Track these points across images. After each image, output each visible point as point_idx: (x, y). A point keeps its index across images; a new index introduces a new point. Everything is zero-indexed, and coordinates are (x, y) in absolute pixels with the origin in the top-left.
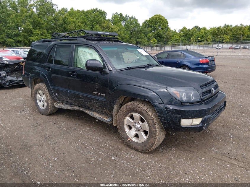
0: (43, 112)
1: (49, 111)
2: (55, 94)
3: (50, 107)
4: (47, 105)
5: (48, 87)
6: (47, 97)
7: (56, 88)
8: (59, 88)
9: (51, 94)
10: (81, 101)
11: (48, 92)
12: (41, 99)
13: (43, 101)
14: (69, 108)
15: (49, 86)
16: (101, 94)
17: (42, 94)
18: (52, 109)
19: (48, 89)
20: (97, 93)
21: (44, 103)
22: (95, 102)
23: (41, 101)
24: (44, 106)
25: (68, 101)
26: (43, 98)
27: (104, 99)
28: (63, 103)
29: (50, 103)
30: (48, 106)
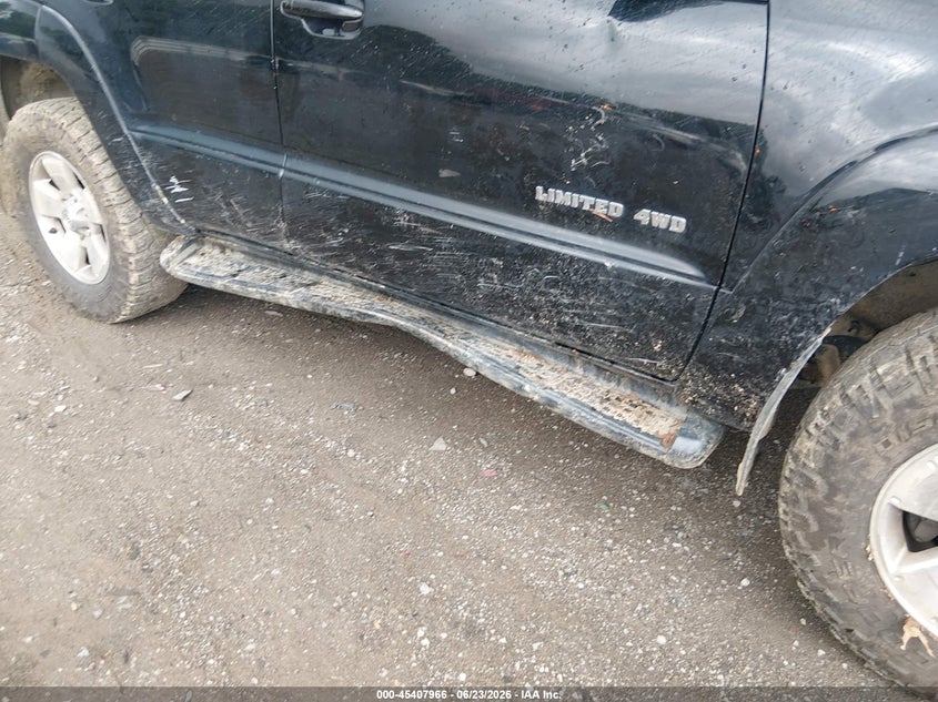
0: (91, 304)
1: (132, 298)
2: (164, 182)
3: (134, 278)
4: (113, 257)
5: (105, 129)
6: (105, 209)
7: (167, 134)
8: (198, 137)
9: (136, 189)
10: (400, 255)
11: (108, 169)
12: (65, 212)
13: (80, 229)
14: (286, 294)
15: (112, 119)
16: (643, 216)
17: (70, 181)
18: (147, 289)
19: (104, 143)
20: (588, 201)
21: (85, 243)
22: (555, 284)
23: (65, 222)
24: (87, 261)
25: (276, 244)
26: (78, 206)
27: (692, 271)
28: (223, 249)
29: (130, 246)
30: (117, 267)
